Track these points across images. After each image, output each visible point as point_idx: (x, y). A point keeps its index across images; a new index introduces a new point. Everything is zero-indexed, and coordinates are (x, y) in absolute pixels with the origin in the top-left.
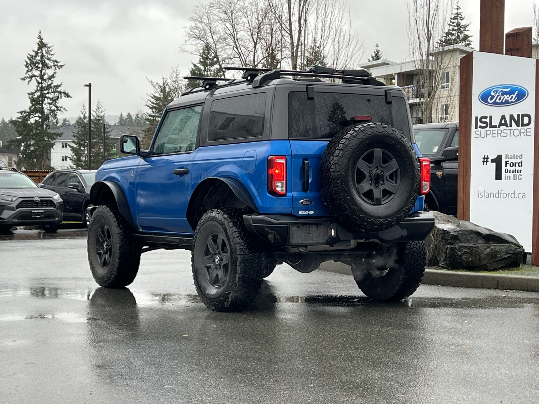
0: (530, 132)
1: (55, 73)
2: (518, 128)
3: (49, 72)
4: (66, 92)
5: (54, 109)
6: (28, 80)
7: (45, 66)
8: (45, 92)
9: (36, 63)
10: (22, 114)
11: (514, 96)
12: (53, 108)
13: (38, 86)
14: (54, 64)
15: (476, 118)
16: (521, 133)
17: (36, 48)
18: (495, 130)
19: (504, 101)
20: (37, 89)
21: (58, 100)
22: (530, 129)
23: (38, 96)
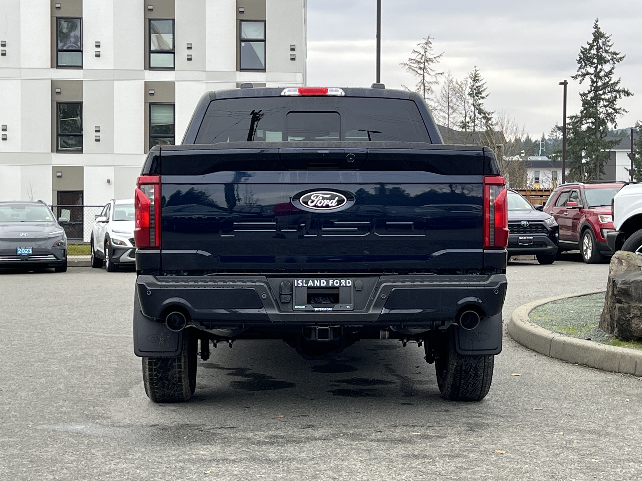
1: (613, 68)
3: (607, 67)
4: (626, 90)
5: (611, 113)
6: (580, 78)
7: (602, 60)
8: (601, 92)
9: (591, 57)
10: (572, 120)
12: (610, 110)
13: (592, 86)
14: (613, 57)
17: (591, 39)
20: (591, 89)
21: (616, 101)
23: (591, 98)
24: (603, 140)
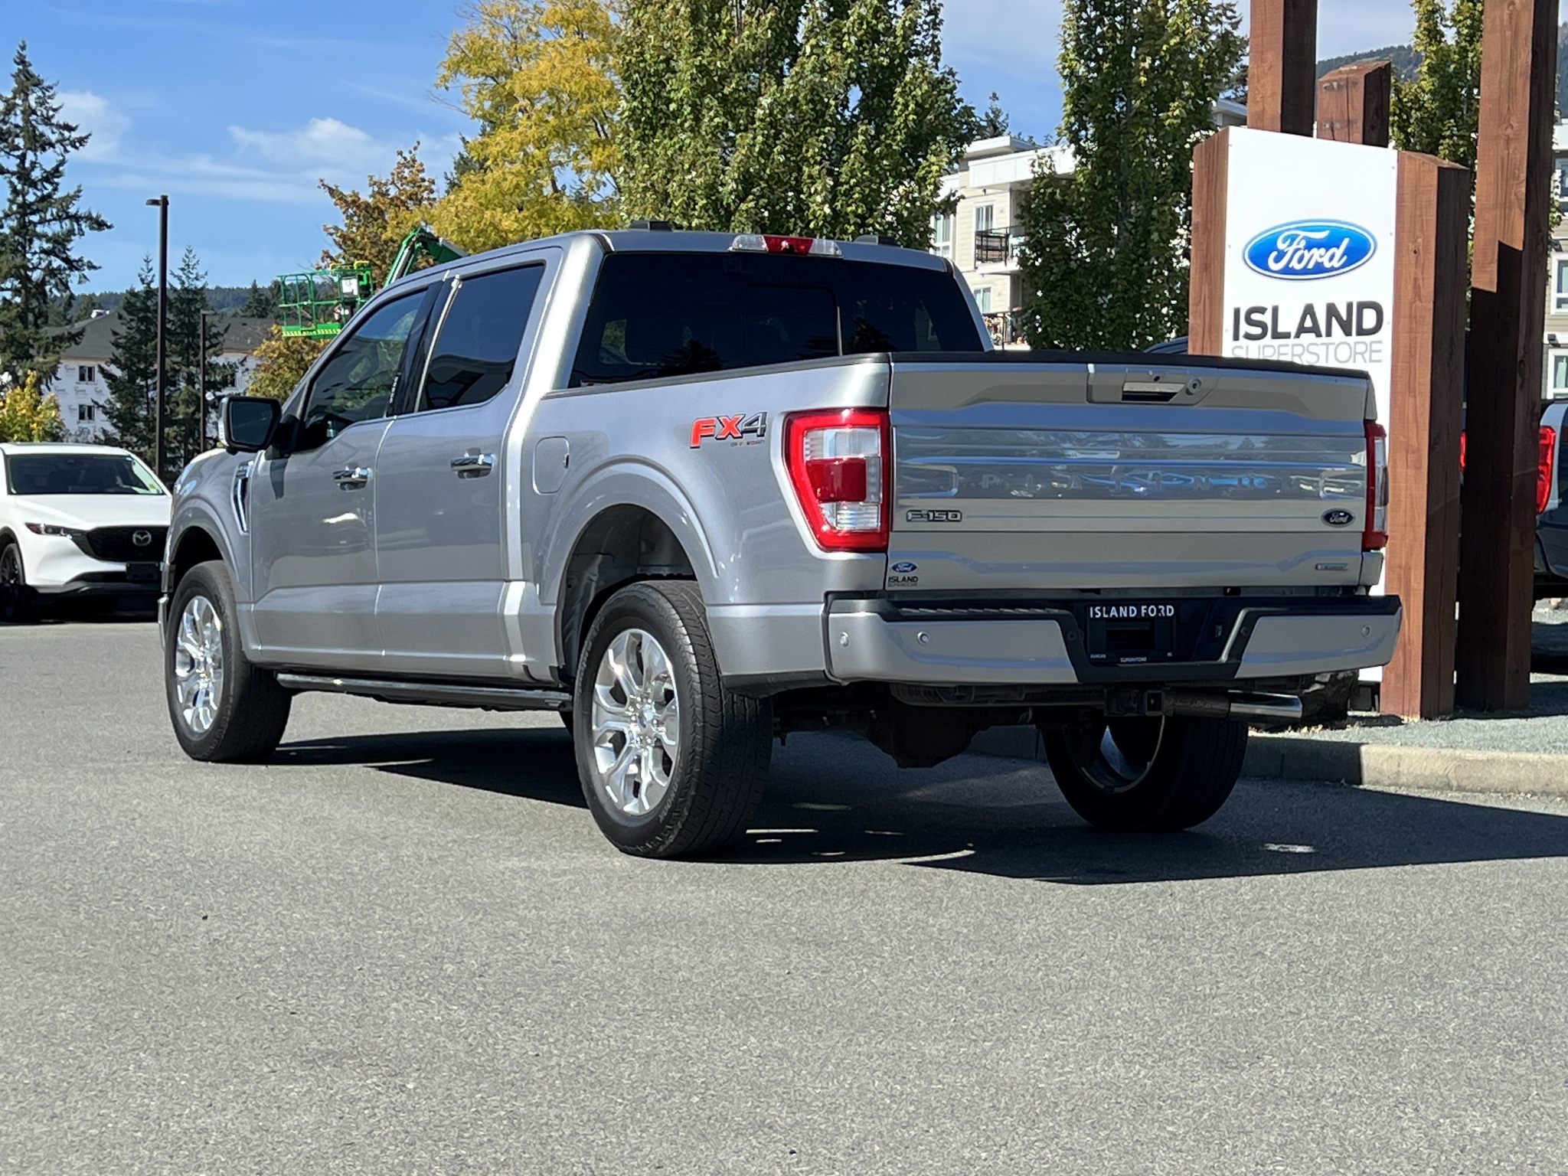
0: (1379, 351)
1: (62, 163)
2: (1349, 338)
3: (48, 159)
4: (94, 216)
5: (59, 268)
7: (36, 142)
8: (35, 218)
9: (9, 132)
11: (1338, 252)
12: (57, 263)
13: (12, 202)
14: (62, 135)
15: (1237, 312)
16: (1356, 353)
17: (8, 87)
18: (1287, 345)
19: (1310, 266)
20: (10, 209)
21: (70, 241)
22: (1380, 342)
23: (11, 228)
24: (41, 331)
